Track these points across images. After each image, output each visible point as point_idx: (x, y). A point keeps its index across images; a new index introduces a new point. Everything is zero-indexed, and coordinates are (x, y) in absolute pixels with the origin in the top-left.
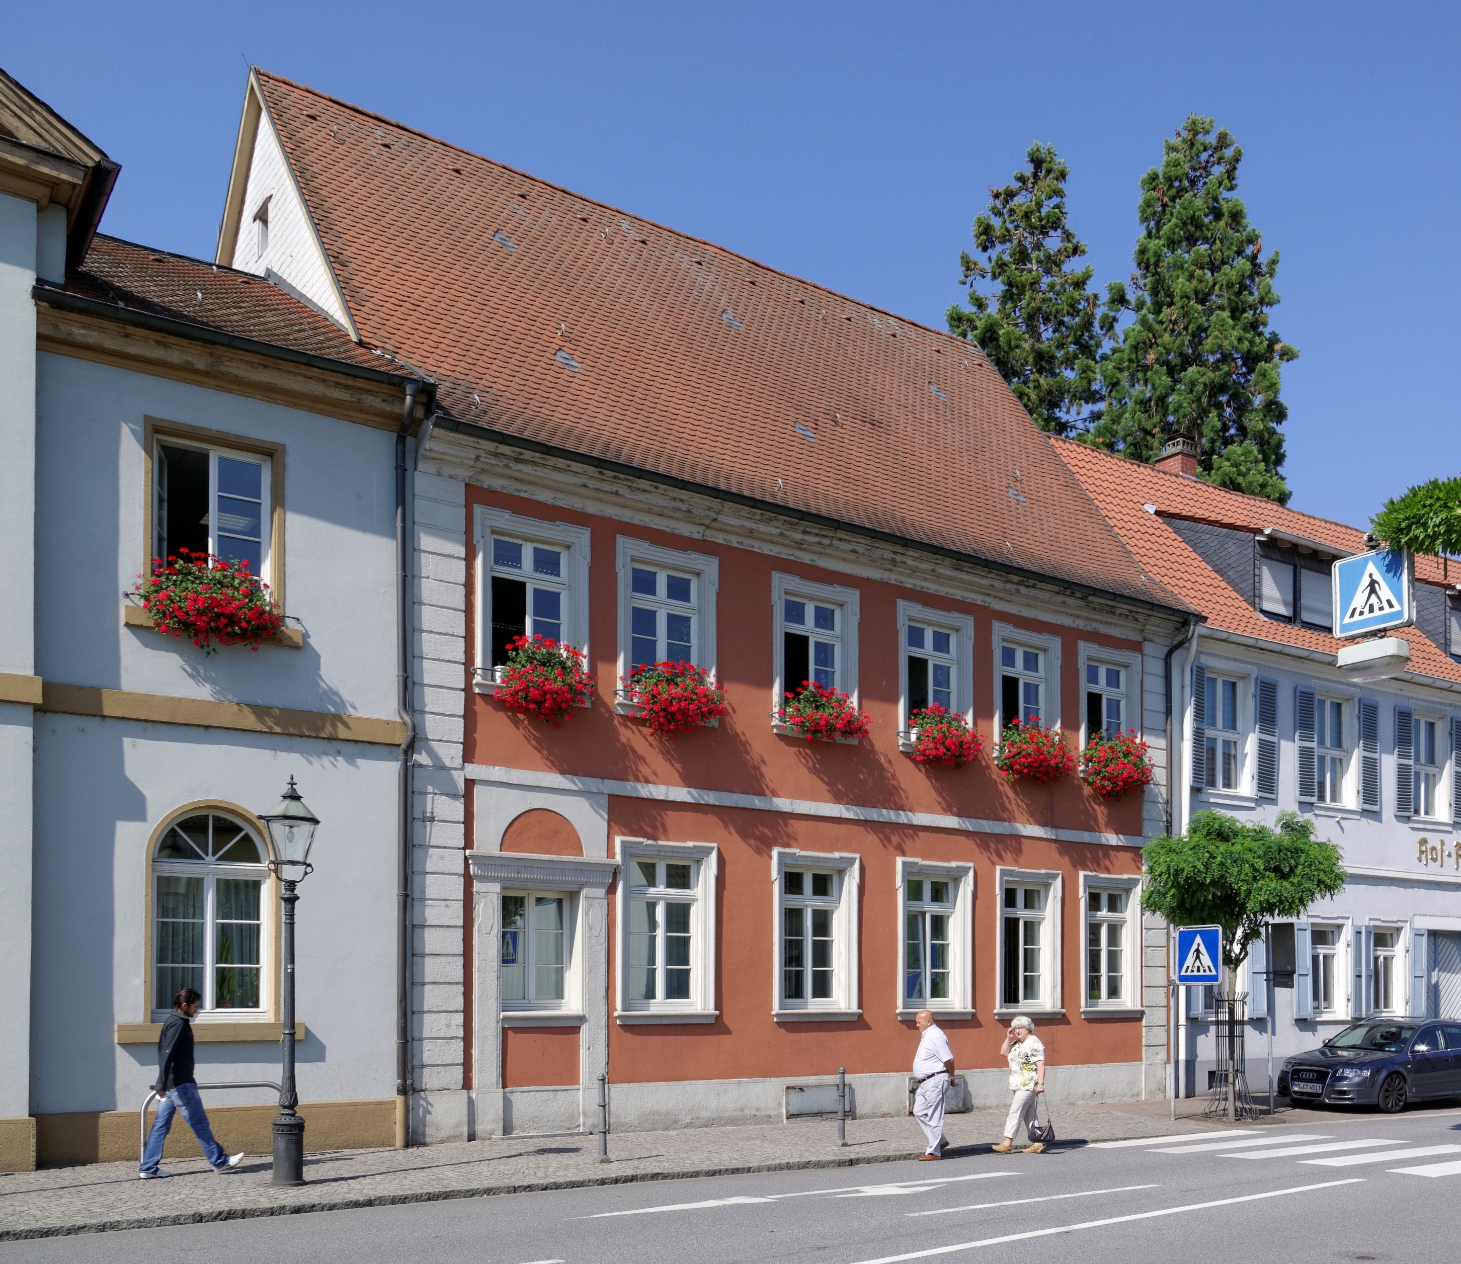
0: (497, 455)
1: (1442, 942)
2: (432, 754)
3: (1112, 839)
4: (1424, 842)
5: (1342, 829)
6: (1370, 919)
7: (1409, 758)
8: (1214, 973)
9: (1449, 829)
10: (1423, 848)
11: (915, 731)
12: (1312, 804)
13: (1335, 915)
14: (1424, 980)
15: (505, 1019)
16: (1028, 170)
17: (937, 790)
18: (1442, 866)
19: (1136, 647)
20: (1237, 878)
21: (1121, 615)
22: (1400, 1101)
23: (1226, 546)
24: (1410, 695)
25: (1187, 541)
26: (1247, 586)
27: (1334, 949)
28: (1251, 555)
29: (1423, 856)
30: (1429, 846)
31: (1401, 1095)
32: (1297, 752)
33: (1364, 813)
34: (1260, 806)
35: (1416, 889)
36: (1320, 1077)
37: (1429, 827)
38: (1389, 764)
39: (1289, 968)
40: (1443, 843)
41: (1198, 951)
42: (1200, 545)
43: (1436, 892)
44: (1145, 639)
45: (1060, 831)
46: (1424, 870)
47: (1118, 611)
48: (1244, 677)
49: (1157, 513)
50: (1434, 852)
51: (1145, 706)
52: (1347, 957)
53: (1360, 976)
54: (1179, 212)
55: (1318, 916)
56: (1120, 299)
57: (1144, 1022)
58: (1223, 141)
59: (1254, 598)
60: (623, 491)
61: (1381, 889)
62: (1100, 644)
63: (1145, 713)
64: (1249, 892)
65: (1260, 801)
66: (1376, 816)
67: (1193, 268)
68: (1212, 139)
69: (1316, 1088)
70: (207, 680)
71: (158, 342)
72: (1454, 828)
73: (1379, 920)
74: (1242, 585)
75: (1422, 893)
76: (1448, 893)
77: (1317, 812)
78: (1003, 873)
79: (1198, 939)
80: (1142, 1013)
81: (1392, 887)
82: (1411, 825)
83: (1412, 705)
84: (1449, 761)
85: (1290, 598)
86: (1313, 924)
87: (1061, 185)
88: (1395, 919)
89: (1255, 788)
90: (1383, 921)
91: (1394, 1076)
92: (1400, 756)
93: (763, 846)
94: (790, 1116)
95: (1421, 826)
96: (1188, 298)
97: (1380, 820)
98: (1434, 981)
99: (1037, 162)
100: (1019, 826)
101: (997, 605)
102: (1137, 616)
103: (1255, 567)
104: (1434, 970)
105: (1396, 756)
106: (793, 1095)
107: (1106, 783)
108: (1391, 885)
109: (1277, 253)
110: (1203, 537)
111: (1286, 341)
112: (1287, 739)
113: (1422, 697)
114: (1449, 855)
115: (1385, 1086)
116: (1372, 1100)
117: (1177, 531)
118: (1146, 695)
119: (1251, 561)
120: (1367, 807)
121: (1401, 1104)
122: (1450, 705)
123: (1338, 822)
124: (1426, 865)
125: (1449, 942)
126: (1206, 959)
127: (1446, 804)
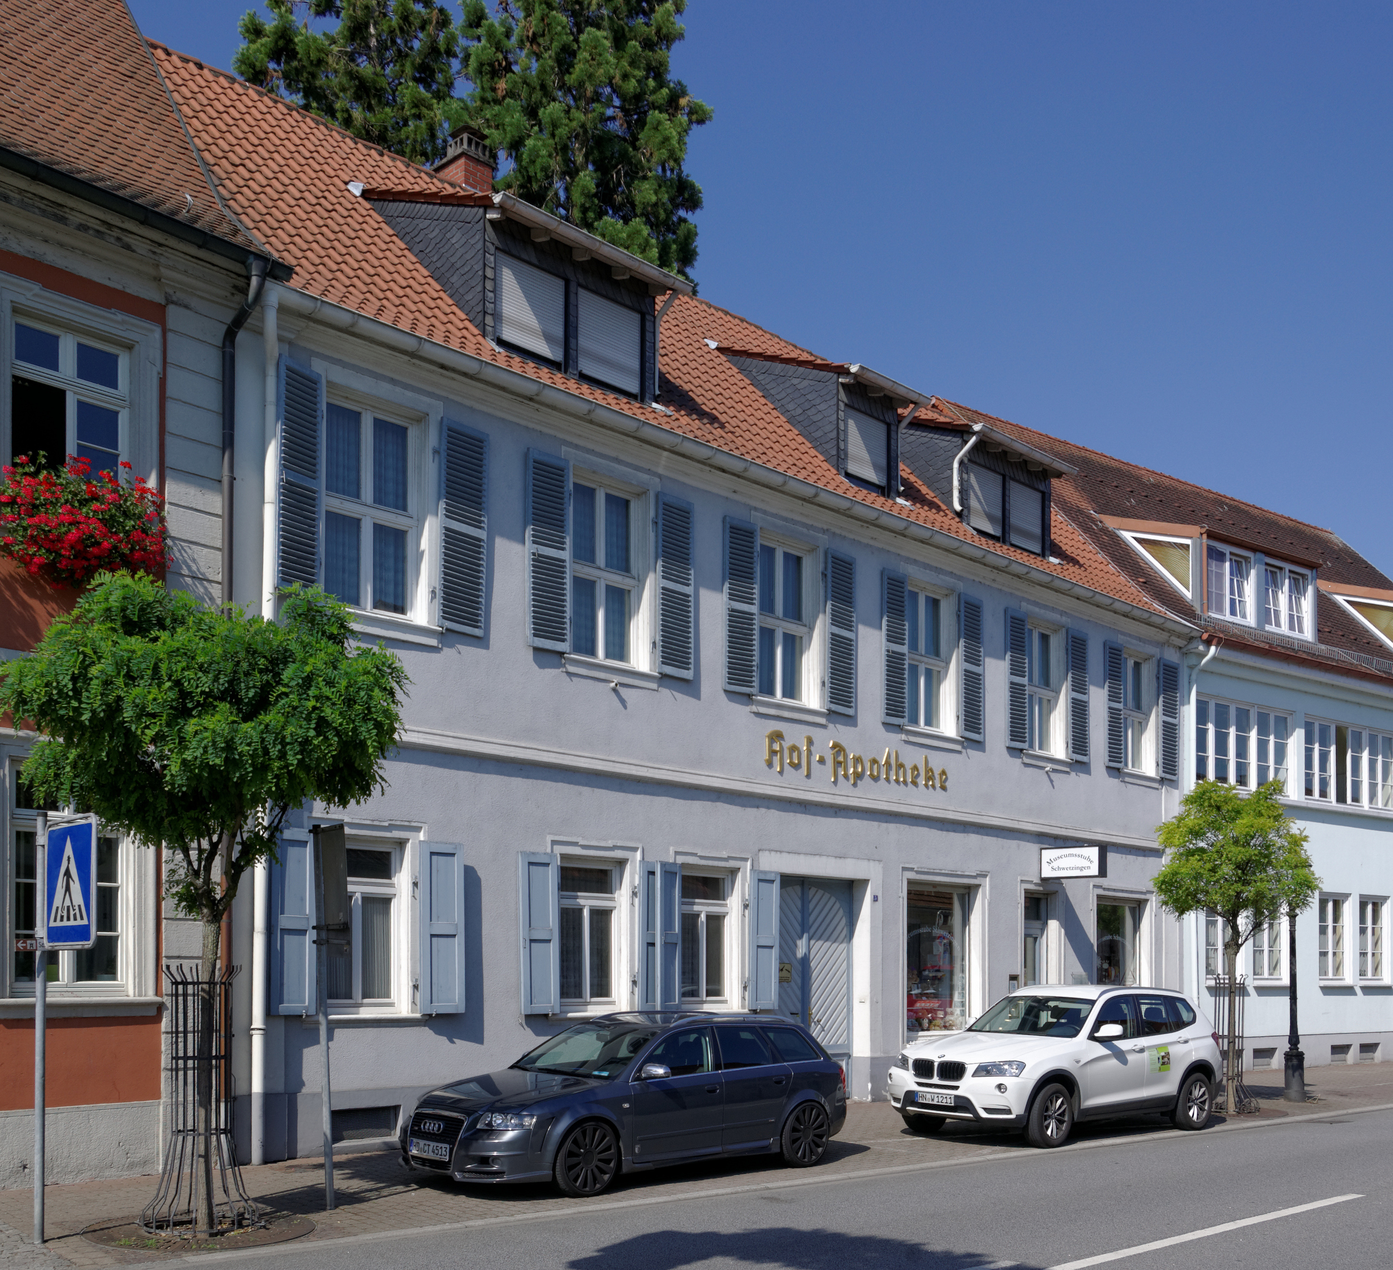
1: (816, 896)
4: (777, 736)
5: (623, 702)
6: (677, 853)
7: (750, 601)
9: (822, 721)
10: (777, 747)
12: (561, 654)
13: (610, 843)
14: (774, 953)
18: (808, 776)
19: (145, 310)
21: (82, 227)
22: (603, 1172)
23: (448, 235)
24: (753, 503)
26: (472, 297)
27: (613, 899)
28: (480, 245)
29: (776, 760)
30: (786, 744)
31: (608, 1161)
32: (528, 563)
33: (664, 679)
34: (451, 646)
35: (763, 810)
36: (449, 1131)
37: (786, 714)
38: (712, 607)
40: (810, 742)
42: (417, 239)
43: (799, 816)
44: (169, 301)
46: (778, 780)
47: (76, 218)
49: (365, 194)
50: (795, 755)
51: (170, 426)
52: (632, 912)
53: (653, 944)
55: (575, 844)
57: (163, 1025)
59: (486, 318)
61: (698, 806)
62: (46, 285)
63: (168, 439)
65: (447, 637)
66: (690, 687)
69: (441, 1151)
72: (828, 720)
73: (695, 855)
74: (468, 297)
75: (774, 815)
76: (819, 818)
77: (571, 669)
80: (159, 1007)
81: (718, 804)
82: (754, 708)
83: (757, 520)
84: (821, 616)
85: (558, 331)
86: (564, 857)
88: (725, 854)
89: (437, 613)
90: (702, 857)
91: (589, 1126)
92: (733, 597)
95: (772, 712)
97: (696, 694)
98: (800, 952)
102: (128, 239)
103: (485, 265)
104: (801, 937)
105: (725, 596)
108: (718, 799)
110: (421, 226)
111: (697, 96)
112: (510, 536)
113: (774, 511)
114: (822, 761)
115: (568, 1143)
116: (543, 1174)
117: (389, 220)
118: (170, 406)
119: (480, 255)
120: (669, 670)
121: (606, 1177)
122: (825, 531)
123: (614, 690)
124: (781, 772)
125: (827, 895)
127: (818, 682)
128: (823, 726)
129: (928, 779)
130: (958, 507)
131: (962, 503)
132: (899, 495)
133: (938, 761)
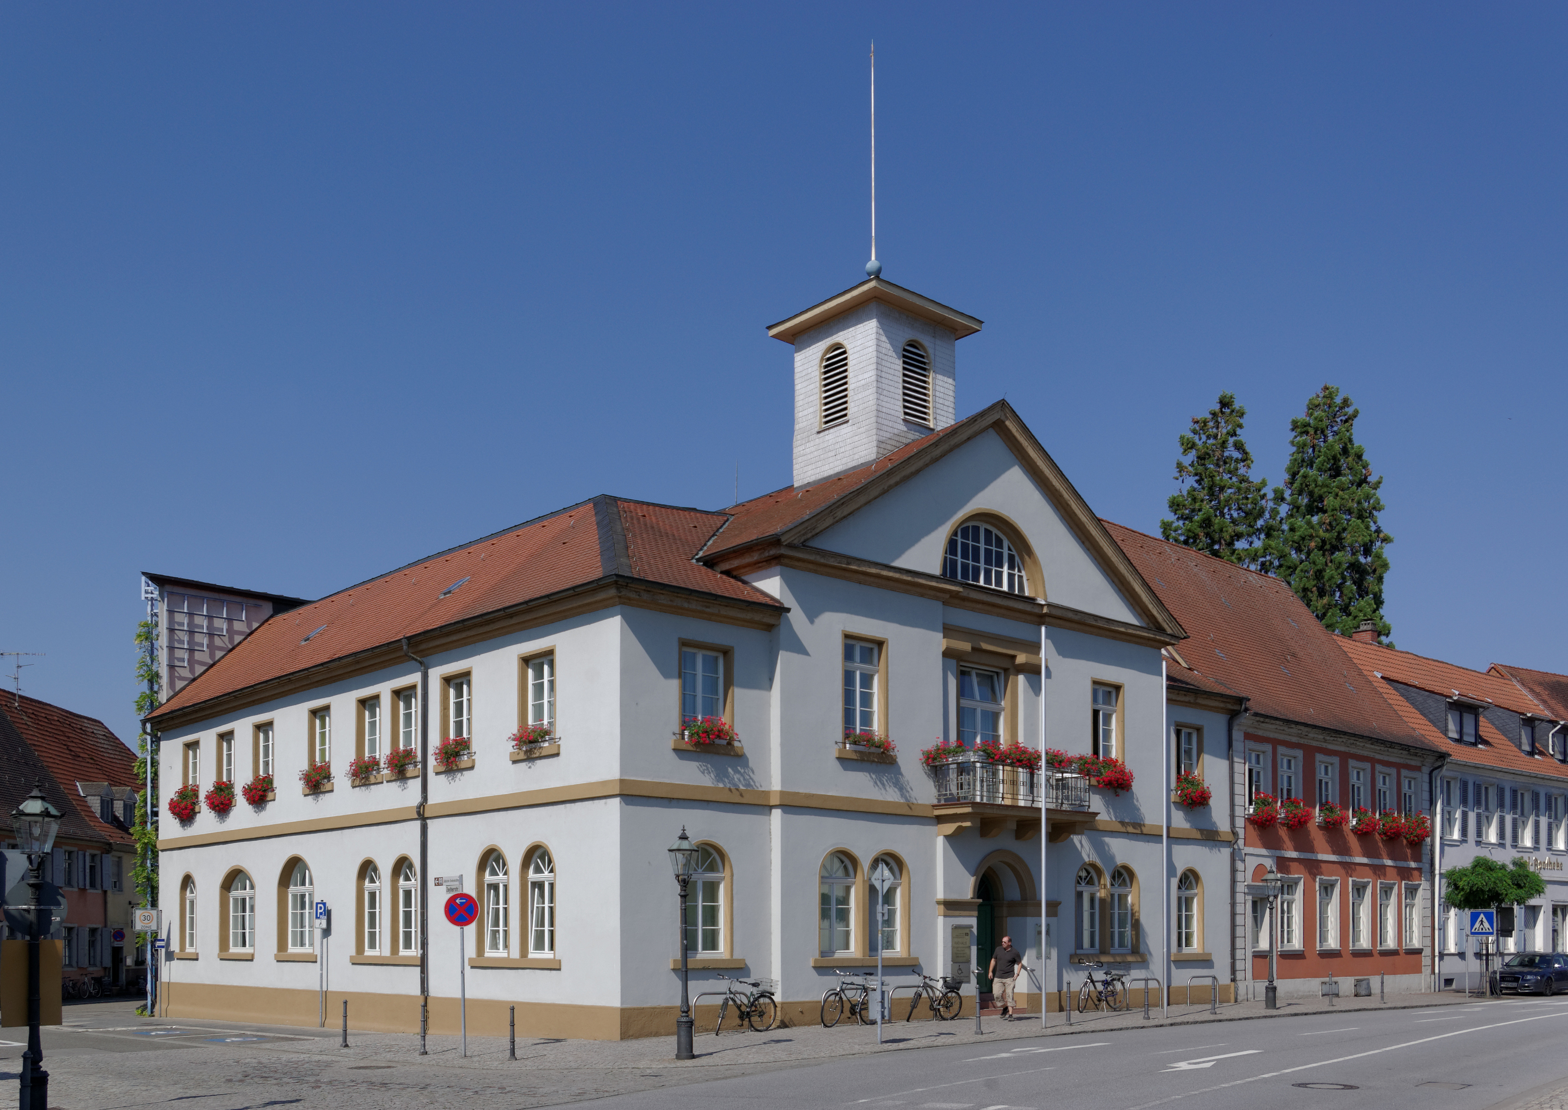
0: (1258, 721)
2: (1238, 846)
3: (1413, 865)
7: (1516, 814)
8: (1491, 931)
11: (1355, 819)
12: (1480, 841)
15: (1254, 952)
16: (1217, 407)
17: (1361, 846)
19: (1418, 769)
20: (1501, 888)
23: (1427, 702)
25: (1402, 695)
26: (1444, 725)
28: (1445, 709)
32: (1475, 816)
34: (1462, 844)
36: (1516, 980)
37: (1524, 850)
38: (1509, 819)
39: (1510, 928)
40: (1529, 858)
41: (1482, 921)
42: (1411, 699)
45: (1398, 862)
48: (1455, 779)
49: (1382, 677)
51: (1423, 798)
54: (1325, 452)
56: (1279, 498)
57: (1423, 954)
58: (1346, 403)
59: (1445, 731)
60: (1286, 729)
62: (1408, 769)
63: (1424, 805)
64: (1506, 895)
65: (1462, 842)
66: (1503, 846)
67: (1337, 490)
68: (1338, 400)
69: (1514, 985)
70: (1189, 821)
71: (1185, 695)
72: (1534, 850)
78: (1381, 883)
79: (1482, 916)
80: (1422, 950)
82: (1517, 850)
83: (1517, 786)
84: (1531, 815)
85: (1459, 729)
86: (1526, 908)
87: (1241, 421)
89: (1460, 835)
92: (1513, 814)
93: (1313, 875)
94: (1323, 995)
96: (1336, 510)
97: (1505, 848)
99: (1225, 403)
100: (1385, 861)
101: (1378, 757)
102: (1421, 755)
103: (1446, 716)
105: (1511, 814)
106: (1324, 986)
107: (1416, 839)
109: (1381, 478)
110: (1413, 695)
111: (1386, 531)
112: (1471, 810)
116: (1541, 990)
117: (1396, 689)
118: (1423, 793)
119: (1444, 713)
120: (1501, 841)
121: (1551, 992)
123: (1490, 850)
126: (1486, 924)
127: (1531, 837)
128: (1532, 852)
129: (1558, 866)
130: (1552, 753)
131: (1553, 750)
132: (1536, 754)
133: (1561, 859)
